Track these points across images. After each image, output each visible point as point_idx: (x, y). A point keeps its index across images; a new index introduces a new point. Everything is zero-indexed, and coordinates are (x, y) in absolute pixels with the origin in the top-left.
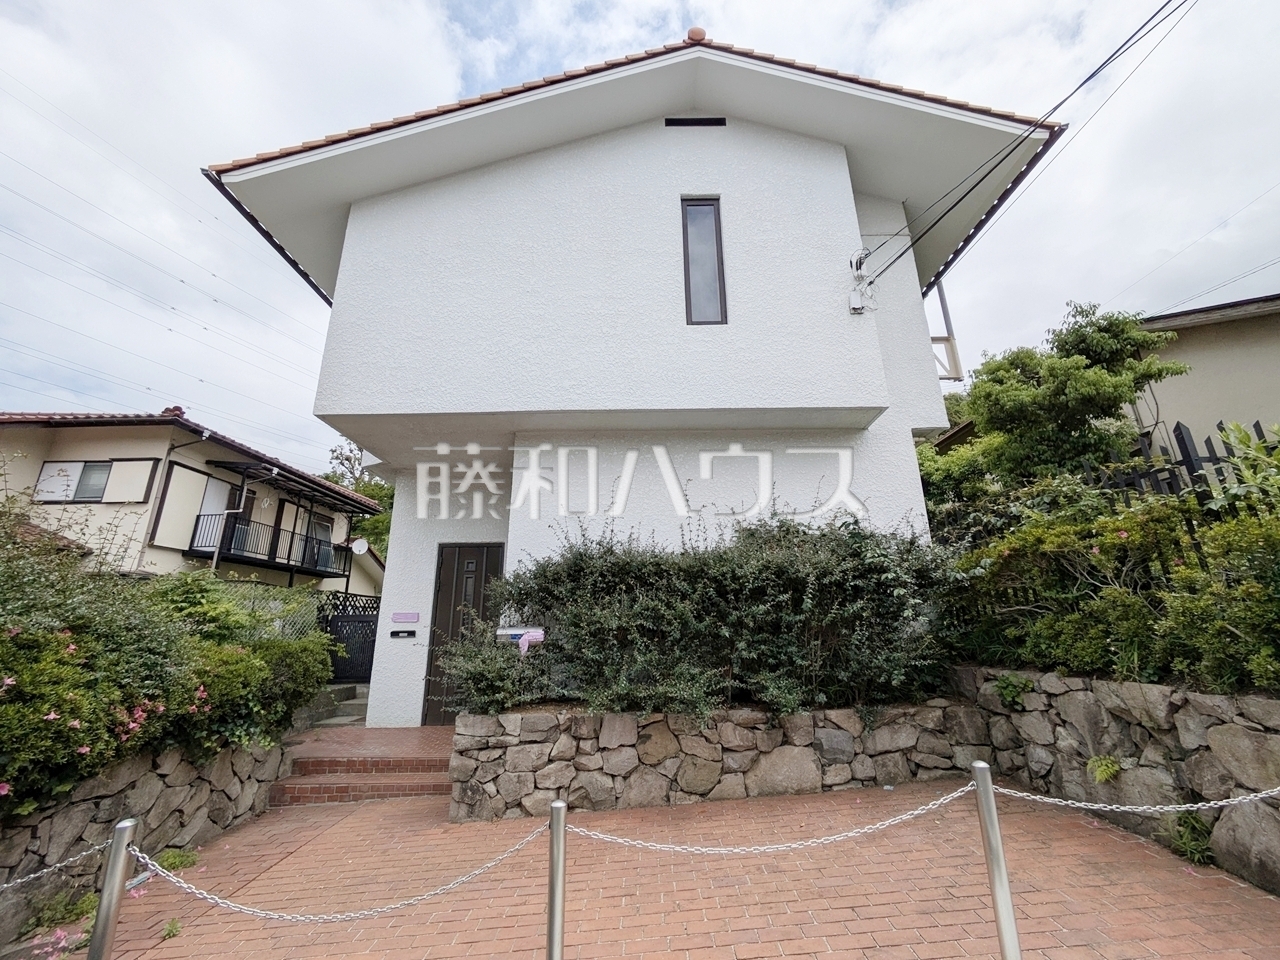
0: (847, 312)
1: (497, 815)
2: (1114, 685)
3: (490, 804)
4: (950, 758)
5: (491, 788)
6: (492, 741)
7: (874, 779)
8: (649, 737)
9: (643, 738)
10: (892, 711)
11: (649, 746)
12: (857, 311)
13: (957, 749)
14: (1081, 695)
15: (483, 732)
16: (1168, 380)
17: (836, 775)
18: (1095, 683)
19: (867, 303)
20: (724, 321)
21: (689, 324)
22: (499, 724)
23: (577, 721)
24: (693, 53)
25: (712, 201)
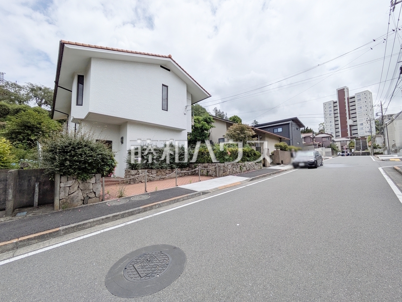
0: (184, 114)
1: (138, 183)
3: (137, 182)
4: (188, 173)
5: (137, 180)
6: (137, 173)
7: (182, 176)
8: (158, 172)
9: (157, 172)
10: (184, 169)
12: (185, 114)
15: (136, 172)
16: (214, 128)
17: (178, 176)
19: (186, 113)
20: (167, 111)
21: (162, 110)
22: (138, 171)
23: (149, 171)
24: (169, 59)
25: (167, 87)
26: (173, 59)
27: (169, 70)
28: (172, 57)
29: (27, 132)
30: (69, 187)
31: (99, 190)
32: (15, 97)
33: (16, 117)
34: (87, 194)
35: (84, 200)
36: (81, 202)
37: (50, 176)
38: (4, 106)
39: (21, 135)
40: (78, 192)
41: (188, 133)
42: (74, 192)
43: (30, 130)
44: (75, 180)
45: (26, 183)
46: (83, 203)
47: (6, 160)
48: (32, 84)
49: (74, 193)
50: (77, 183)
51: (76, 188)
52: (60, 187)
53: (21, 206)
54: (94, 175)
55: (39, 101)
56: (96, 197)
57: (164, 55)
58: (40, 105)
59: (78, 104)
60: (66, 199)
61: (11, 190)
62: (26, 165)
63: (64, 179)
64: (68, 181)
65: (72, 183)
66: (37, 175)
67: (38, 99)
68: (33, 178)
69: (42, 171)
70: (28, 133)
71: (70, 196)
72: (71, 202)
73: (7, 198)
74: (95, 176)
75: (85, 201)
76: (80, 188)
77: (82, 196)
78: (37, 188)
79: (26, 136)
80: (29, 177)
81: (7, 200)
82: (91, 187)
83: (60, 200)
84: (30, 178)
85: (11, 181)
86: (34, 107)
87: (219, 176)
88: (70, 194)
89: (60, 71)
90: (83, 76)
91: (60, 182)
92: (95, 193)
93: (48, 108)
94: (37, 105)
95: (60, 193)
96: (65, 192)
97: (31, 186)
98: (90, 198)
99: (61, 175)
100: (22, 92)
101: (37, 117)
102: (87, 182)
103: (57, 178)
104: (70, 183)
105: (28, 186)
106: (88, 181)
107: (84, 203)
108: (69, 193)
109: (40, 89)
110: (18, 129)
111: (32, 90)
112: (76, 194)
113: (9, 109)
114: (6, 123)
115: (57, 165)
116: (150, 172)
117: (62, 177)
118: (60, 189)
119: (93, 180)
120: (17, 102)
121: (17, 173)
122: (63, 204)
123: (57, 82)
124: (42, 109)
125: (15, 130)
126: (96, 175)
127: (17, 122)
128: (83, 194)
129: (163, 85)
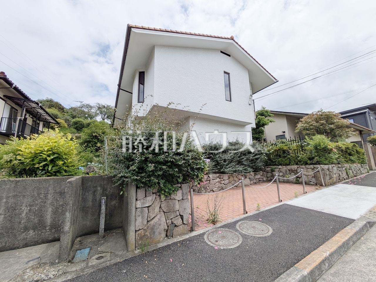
0: (248, 104)
2: (290, 166)
3: (208, 190)
4: (263, 179)
5: (208, 188)
6: (208, 179)
7: (255, 183)
11: (230, 179)
12: (250, 105)
13: (264, 178)
14: (285, 168)
15: (206, 178)
17: (252, 182)
18: (287, 166)
19: (251, 103)
20: (231, 101)
21: (226, 100)
22: (209, 176)
23: (220, 175)
24: (232, 41)
25: (228, 74)
26: (236, 41)
27: (229, 56)
28: (235, 39)
29: (94, 140)
30: (148, 207)
31: (187, 212)
32: (88, 114)
33: (88, 129)
34: (171, 219)
35: (167, 231)
36: (163, 235)
37: (120, 188)
38: (81, 121)
39: (90, 143)
40: (160, 217)
41: (252, 127)
42: (155, 217)
43: (97, 139)
44: (155, 195)
45: (90, 197)
46: (166, 235)
47: (71, 162)
48: (99, 104)
49: (155, 219)
50: (158, 201)
51: (157, 209)
52: (136, 208)
53: (84, 233)
54: (179, 185)
55: (103, 116)
56: (184, 224)
57: (226, 37)
58: (104, 119)
59: (140, 101)
60: (145, 230)
61: (69, 213)
62: (92, 170)
63: (141, 193)
64: (146, 197)
65: (152, 199)
66: (103, 184)
67: (102, 114)
68: (99, 188)
69: (110, 179)
70: (95, 142)
71: (150, 223)
72: (151, 235)
73: (62, 228)
74: (180, 187)
75: (169, 231)
76: (163, 209)
77: (166, 223)
78: (103, 206)
79: (94, 144)
80: (94, 187)
81: (63, 232)
82: (177, 207)
83: (136, 231)
84: (95, 189)
85: (70, 197)
86: (100, 121)
87: (325, 185)
88: (149, 221)
89: (123, 69)
90: (144, 72)
91: (136, 200)
92: (182, 217)
93: (109, 122)
94: (101, 120)
95: (136, 220)
96: (143, 217)
97: (96, 200)
98: (176, 226)
99: (137, 188)
100: (93, 111)
101: (101, 128)
102: (172, 198)
103: (132, 192)
104: (150, 199)
105: (93, 201)
106: (173, 196)
107: (168, 235)
108: (149, 219)
109: (104, 107)
110: (88, 139)
111: (99, 108)
112: (157, 220)
113: (84, 124)
114: (81, 135)
115: (134, 170)
116: (222, 177)
117: (139, 190)
118: (136, 211)
119: (178, 195)
120: (89, 119)
121: (81, 182)
122: (141, 238)
123: (119, 85)
124: (105, 122)
125: (86, 139)
126: (183, 185)
127: (88, 133)
128: (166, 220)
129: (225, 72)
